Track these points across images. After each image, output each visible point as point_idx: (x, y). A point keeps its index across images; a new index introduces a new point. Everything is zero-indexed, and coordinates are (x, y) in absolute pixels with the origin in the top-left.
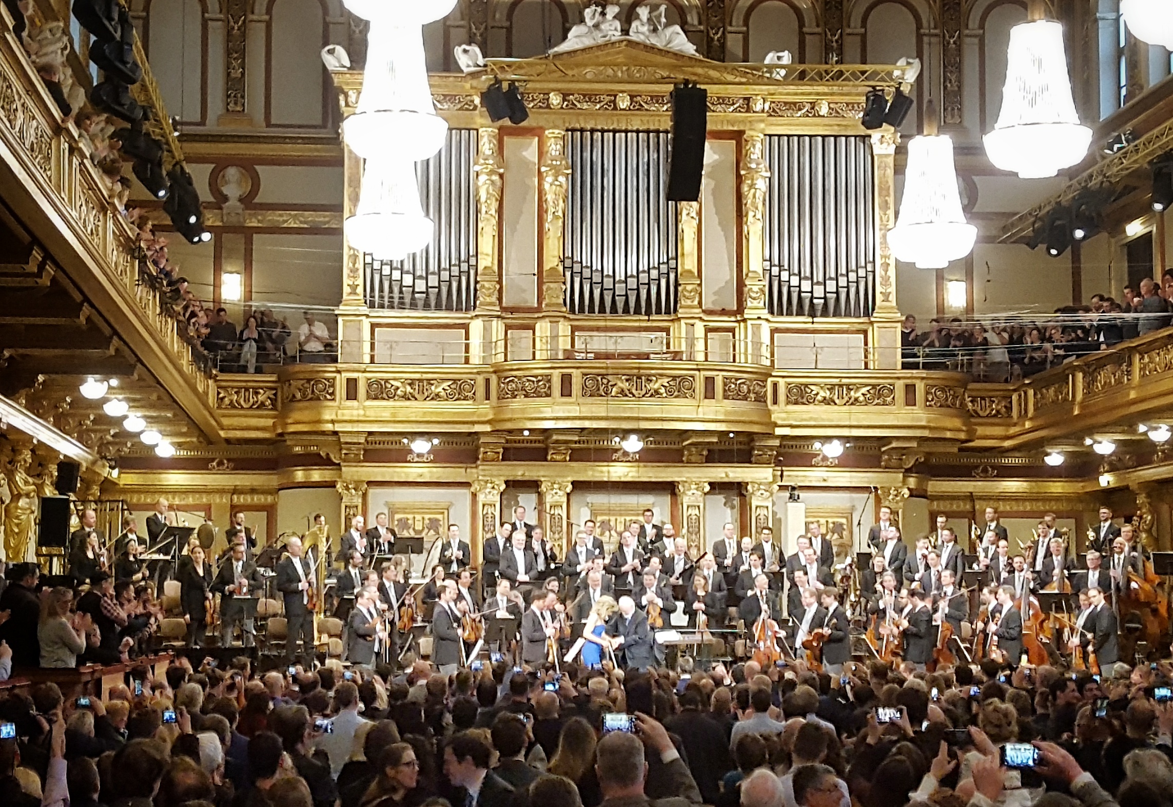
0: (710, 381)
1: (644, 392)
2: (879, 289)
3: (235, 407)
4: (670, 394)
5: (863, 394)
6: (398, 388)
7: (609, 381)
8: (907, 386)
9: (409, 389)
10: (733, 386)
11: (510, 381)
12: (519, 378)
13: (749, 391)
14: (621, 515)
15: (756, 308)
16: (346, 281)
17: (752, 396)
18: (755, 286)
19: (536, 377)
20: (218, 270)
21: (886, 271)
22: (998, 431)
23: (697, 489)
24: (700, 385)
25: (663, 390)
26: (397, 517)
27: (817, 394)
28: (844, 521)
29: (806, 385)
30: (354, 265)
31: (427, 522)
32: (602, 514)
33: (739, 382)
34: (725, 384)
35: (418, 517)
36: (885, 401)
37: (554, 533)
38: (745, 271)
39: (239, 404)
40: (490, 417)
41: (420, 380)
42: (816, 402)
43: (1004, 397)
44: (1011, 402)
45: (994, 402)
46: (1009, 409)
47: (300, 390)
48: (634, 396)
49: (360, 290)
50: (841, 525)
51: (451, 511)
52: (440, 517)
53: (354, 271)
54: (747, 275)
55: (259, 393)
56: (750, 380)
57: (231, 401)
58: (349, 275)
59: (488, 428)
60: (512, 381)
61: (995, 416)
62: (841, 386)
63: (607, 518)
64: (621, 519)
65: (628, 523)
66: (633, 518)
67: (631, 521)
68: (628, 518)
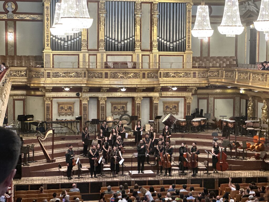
0: (144, 74)
1: (127, 77)
2: (187, 44)
3: (15, 76)
4: (134, 77)
5: (183, 75)
6: (61, 74)
7: (118, 74)
8: (194, 72)
9: (64, 75)
10: (150, 75)
11: (91, 73)
12: (94, 73)
14: (119, 105)
15: (155, 50)
16: (46, 43)
17: (155, 77)
18: (155, 44)
19: (98, 73)
20: (6, 31)
21: (189, 39)
22: (215, 80)
23: (139, 99)
24: (141, 75)
25: (132, 77)
26: (60, 106)
27: (171, 75)
28: (176, 105)
29: (168, 73)
30: (48, 39)
31: (68, 107)
32: (114, 105)
33: (151, 73)
34: (148, 74)
35: (66, 106)
36: (188, 77)
37: (102, 111)
38: (152, 40)
39: (16, 75)
40: (86, 83)
41: (67, 72)
42: (171, 77)
43: (217, 71)
44: (219, 73)
45: (215, 72)
46: (218, 74)
47: (34, 75)
48: (124, 78)
49: (49, 45)
50: (176, 106)
51: (75, 104)
52: (72, 106)
53: (48, 40)
54: (153, 41)
55: (22, 72)
56: (154, 73)
57: (14, 75)
58: (46, 41)
59: (85, 85)
60: (92, 73)
61: (215, 76)
62: (177, 73)
63: (116, 105)
64: (119, 106)
65: (121, 107)
66: (122, 105)
67: (122, 106)
68: (121, 105)
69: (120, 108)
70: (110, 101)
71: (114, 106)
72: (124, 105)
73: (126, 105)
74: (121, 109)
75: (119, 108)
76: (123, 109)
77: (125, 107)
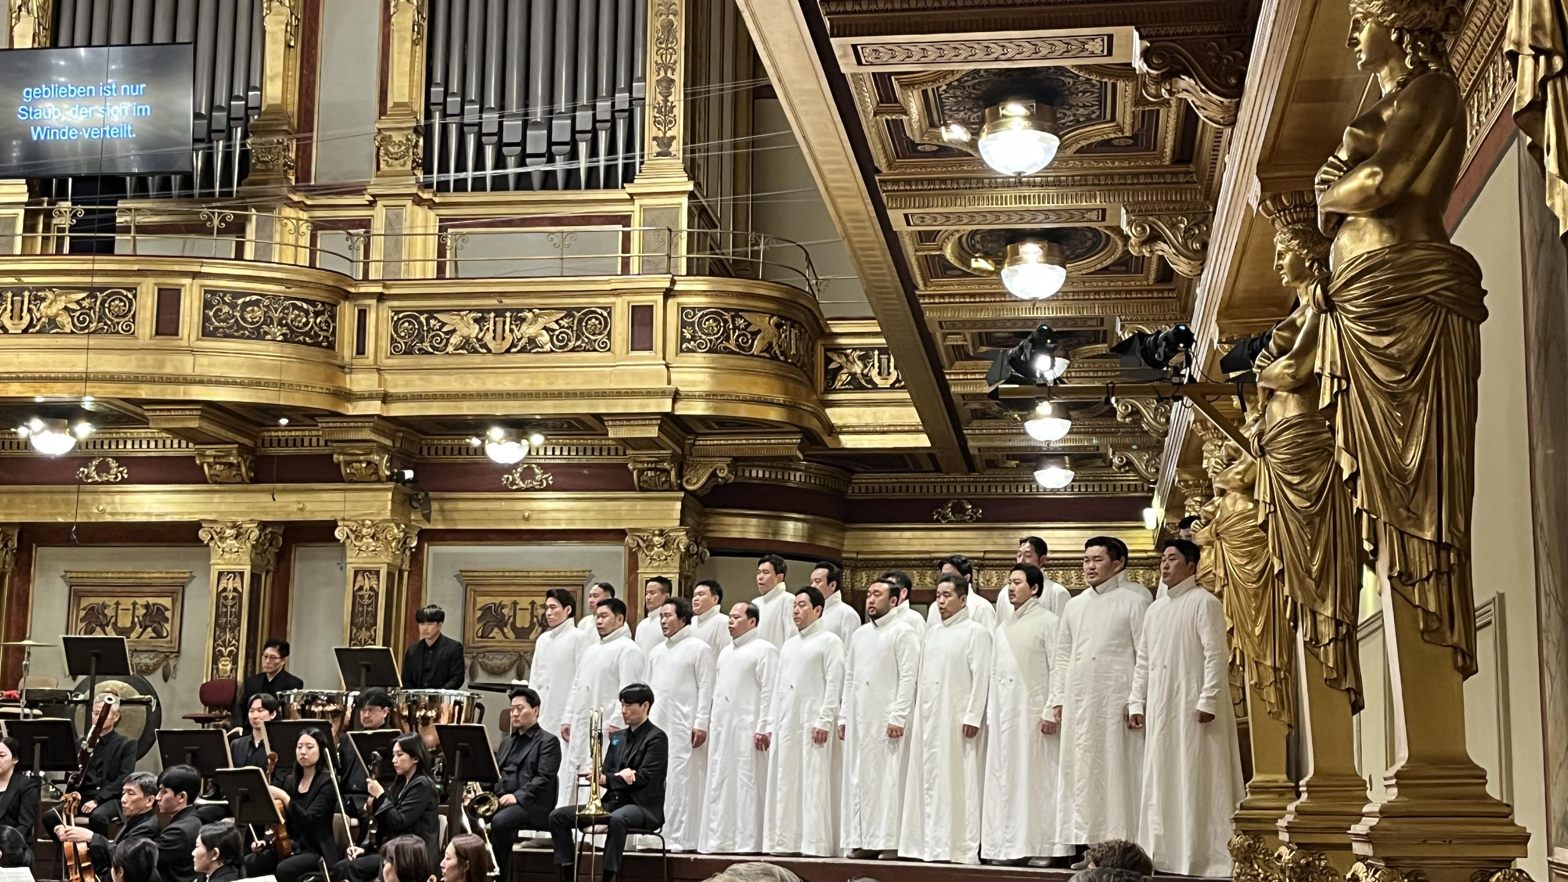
0: (169, 299)
1: (26, 323)
2: (652, 131)
4: (81, 328)
5: (547, 329)
8: (635, 309)
10: (226, 309)
13: (268, 321)
14: (128, 595)
15: (396, 174)
24: (146, 307)
25: (64, 319)
27: (453, 331)
29: (431, 313)
32: (90, 595)
33: (240, 301)
34: (207, 305)
42: (450, 349)
48: (5, 331)
56: (275, 297)
62: (501, 312)
63: (100, 600)
64: (126, 602)
65: (141, 612)
66: (152, 601)
67: (147, 607)
68: (142, 601)
69: (128, 625)
70: (62, 567)
71: (85, 602)
72: (166, 602)
73: (174, 603)
74: (138, 629)
75: (125, 621)
76: (154, 630)
77: (168, 614)
